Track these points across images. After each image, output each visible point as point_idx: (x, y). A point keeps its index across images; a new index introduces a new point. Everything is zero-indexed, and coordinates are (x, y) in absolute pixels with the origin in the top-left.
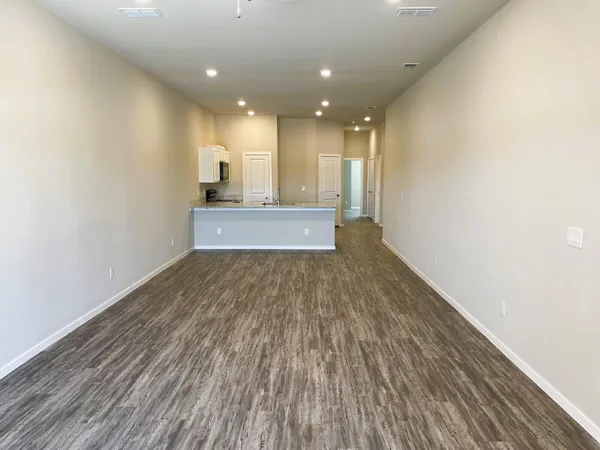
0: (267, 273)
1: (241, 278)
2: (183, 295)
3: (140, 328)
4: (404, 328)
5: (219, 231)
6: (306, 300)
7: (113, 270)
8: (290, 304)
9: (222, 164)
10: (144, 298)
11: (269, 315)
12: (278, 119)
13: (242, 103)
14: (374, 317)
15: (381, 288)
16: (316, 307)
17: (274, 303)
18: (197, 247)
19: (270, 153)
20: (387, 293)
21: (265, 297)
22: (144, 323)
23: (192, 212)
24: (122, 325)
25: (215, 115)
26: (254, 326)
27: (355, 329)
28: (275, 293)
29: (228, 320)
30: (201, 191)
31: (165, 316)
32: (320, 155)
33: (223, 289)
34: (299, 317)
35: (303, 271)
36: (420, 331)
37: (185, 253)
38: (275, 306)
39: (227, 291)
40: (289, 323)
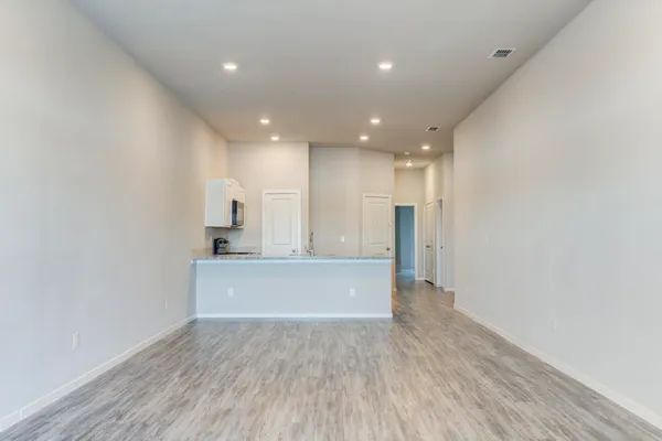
0: (301, 347)
1: (265, 353)
2: (181, 376)
3: (113, 425)
4: (534, 422)
5: (231, 292)
6: (367, 384)
7: (79, 336)
8: (344, 388)
9: (235, 203)
10: (122, 381)
11: (316, 404)
12: (310, 147)
13: (265, 122)
14: (480, 406)
15: (476, 366)
16: (384, 392)
17: (319, 386)
18: (199, 316)
19: (299, 192)
20: (487, 373)
21: (304, 379)
22: (120, 417)
23: (195, 265)
24: (87, 418)
25: (229, 142)
26: (294, 420)
27: (457, 424)
28: (318, 372)
29: (252, 412)
30: (207, 239)
31: (154, 405)
32: (364, 195)
33: (239, 368)
34: (363, 406)
35: (354, 345)
36: (561, 427)
37: (183, 322)
38: (322, 391)
39: (247, 370)
40: (347, 416)
